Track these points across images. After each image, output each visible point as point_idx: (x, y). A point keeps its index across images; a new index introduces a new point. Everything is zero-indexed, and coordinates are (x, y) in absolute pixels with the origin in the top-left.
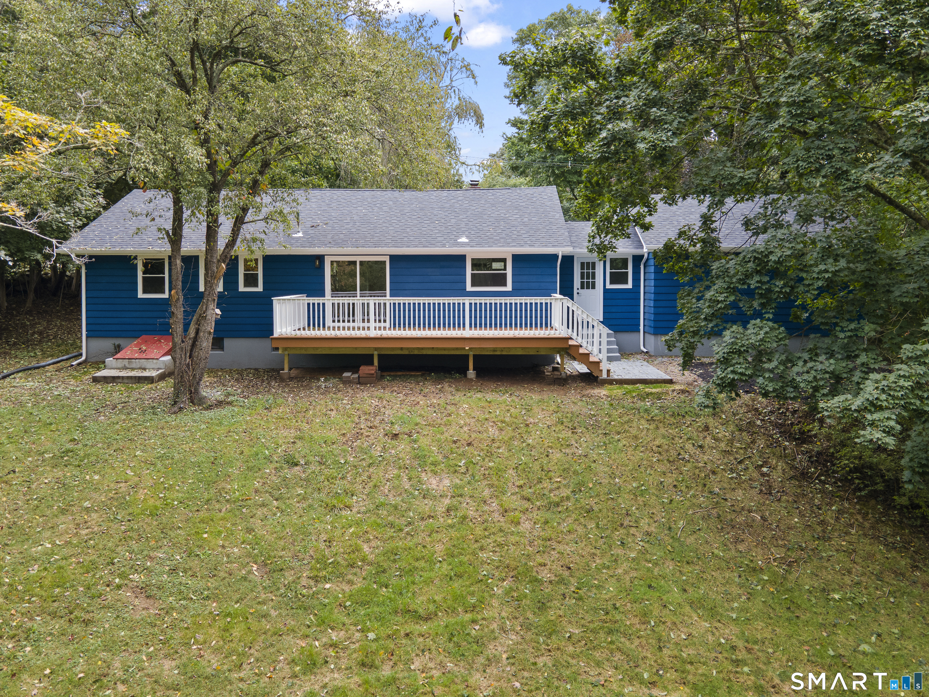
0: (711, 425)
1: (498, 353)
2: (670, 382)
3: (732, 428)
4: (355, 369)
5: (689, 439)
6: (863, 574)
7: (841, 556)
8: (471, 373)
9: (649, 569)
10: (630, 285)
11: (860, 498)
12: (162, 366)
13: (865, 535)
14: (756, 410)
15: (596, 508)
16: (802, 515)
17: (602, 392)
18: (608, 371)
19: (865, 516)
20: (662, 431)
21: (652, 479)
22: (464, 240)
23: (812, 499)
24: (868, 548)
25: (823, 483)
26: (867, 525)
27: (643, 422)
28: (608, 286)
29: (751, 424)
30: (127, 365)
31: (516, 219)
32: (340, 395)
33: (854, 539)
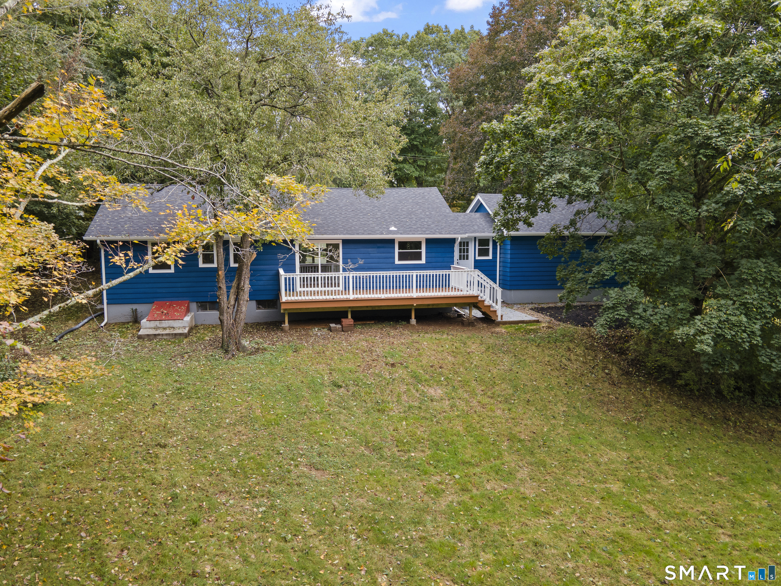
0: (571, 347)
1: (431, 307)
2: (538, 321)
3: (583, 348)
4: (338, 321)
5: (562, 356)
6: (672, 422)
7: (660, 414)
8: (413, 321)
9: (574, 430)
10: (490, 257)
11: (659, 383)
12: (187, 325)
13: (667, 402)
14: (592, 336)
15: (531, 399)
16: (634, 395)
17: (502, 330)
18: (502, 316)
19: (663, 392)
20: (546, 352)
21: (554, 382)
22: (393, 228)
23: (636, 386)
24: (671, 408)
25: (638, 376)
26: (666, 397)
27: (534, 347)
28: (477, 258)
29: (592, 345)
30: (159, 325)
31: (421, 213)
32: (337, 340)
33: (662, 404)
